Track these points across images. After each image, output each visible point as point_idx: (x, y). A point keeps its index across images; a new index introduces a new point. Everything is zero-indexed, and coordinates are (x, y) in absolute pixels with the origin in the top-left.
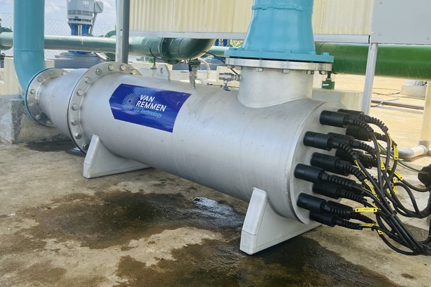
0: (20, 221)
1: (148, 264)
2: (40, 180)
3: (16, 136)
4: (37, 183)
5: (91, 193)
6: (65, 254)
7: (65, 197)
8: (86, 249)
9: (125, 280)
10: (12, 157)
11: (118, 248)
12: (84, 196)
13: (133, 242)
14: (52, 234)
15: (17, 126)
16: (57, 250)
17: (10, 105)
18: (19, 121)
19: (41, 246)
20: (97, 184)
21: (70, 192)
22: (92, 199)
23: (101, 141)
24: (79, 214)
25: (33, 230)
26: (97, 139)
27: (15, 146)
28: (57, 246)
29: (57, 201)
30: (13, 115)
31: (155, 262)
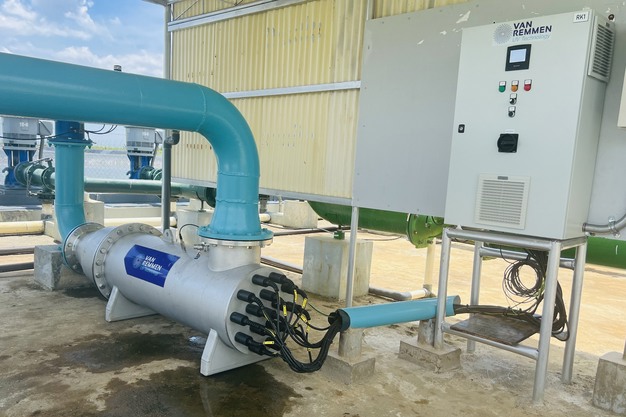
0: (45, 355)
1: (129, 382)
2: (69, 323)
3: (56, 283)
4: (66, 326)
5: (108, 334)
6: (73, 377)
7: (85, 337)
8: (90, 374)
9: (109, 392)
10: (49, 304)
11: (112, 373)
12: (100, 336)
13: (126, 369)
14: (67, 364)
15: (56, 274)
16: (67, 375)
17: (50, 256)
18: (58, 271)
19: (57, 372)
20: (114, 326)
21: (91, 333)
22: (107, 338)
23: (119, 291)
24: (93, 350)
25: (54, 361)
26: (117, 290)
27: (55, 293)
28: (69, 372)
29: (78, 340)
30: (53, 266)
31: (134, 381)
